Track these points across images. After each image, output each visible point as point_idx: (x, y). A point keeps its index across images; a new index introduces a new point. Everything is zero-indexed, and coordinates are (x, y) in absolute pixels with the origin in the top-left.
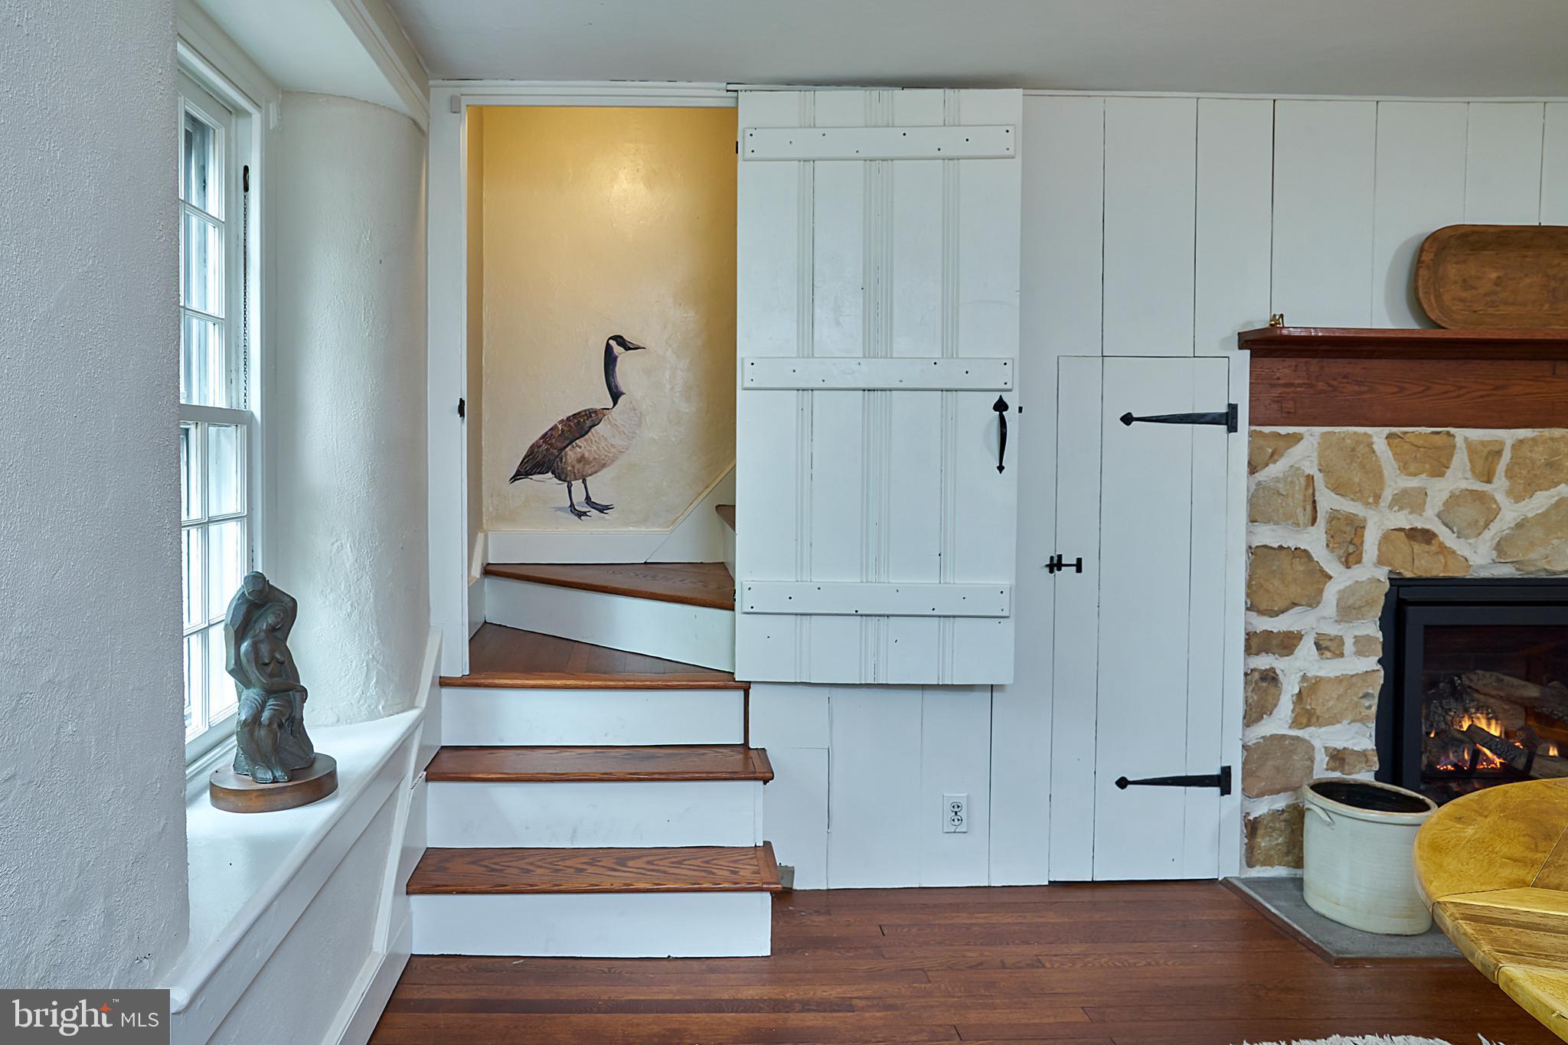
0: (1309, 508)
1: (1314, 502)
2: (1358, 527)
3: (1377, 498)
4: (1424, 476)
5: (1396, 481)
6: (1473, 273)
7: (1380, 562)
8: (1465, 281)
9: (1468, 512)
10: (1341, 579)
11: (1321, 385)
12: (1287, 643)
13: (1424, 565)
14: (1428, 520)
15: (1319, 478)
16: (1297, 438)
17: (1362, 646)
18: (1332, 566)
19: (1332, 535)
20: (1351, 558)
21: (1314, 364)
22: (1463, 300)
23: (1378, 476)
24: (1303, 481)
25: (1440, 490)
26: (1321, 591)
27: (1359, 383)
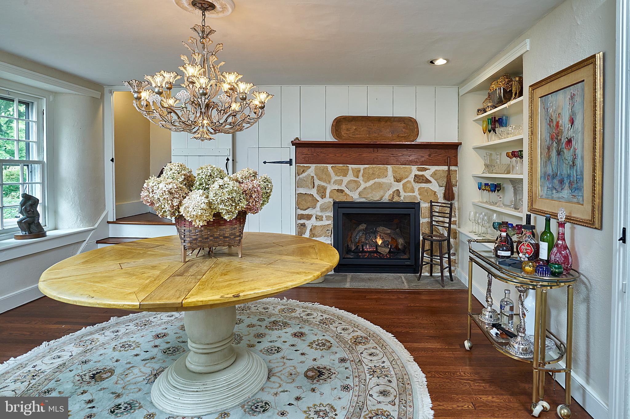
0: (312, 184)
1: (314, 183)
2: (325, 189)
3: (330, 182)
4: (341, 176)
5: (334, 178)
6: (349, 127)
7: (330, 197)
8: (347, 129)
9: (353, 185)
10: (321, 201)
11: (315, 154)
12: (309, 217)
13: (341, 198)
14: (343, 187)
15: (315, 177)
16: (310, 167)
17: (328, 218)
18: (319, 198)
19: (318, 191)
20: (323, 197)
21: (313, 149)
22: (347, 134)
23: (329, 176)
24: (310, 177)
25: (346, 180)
26: (316, 205)
27: (325, 154)
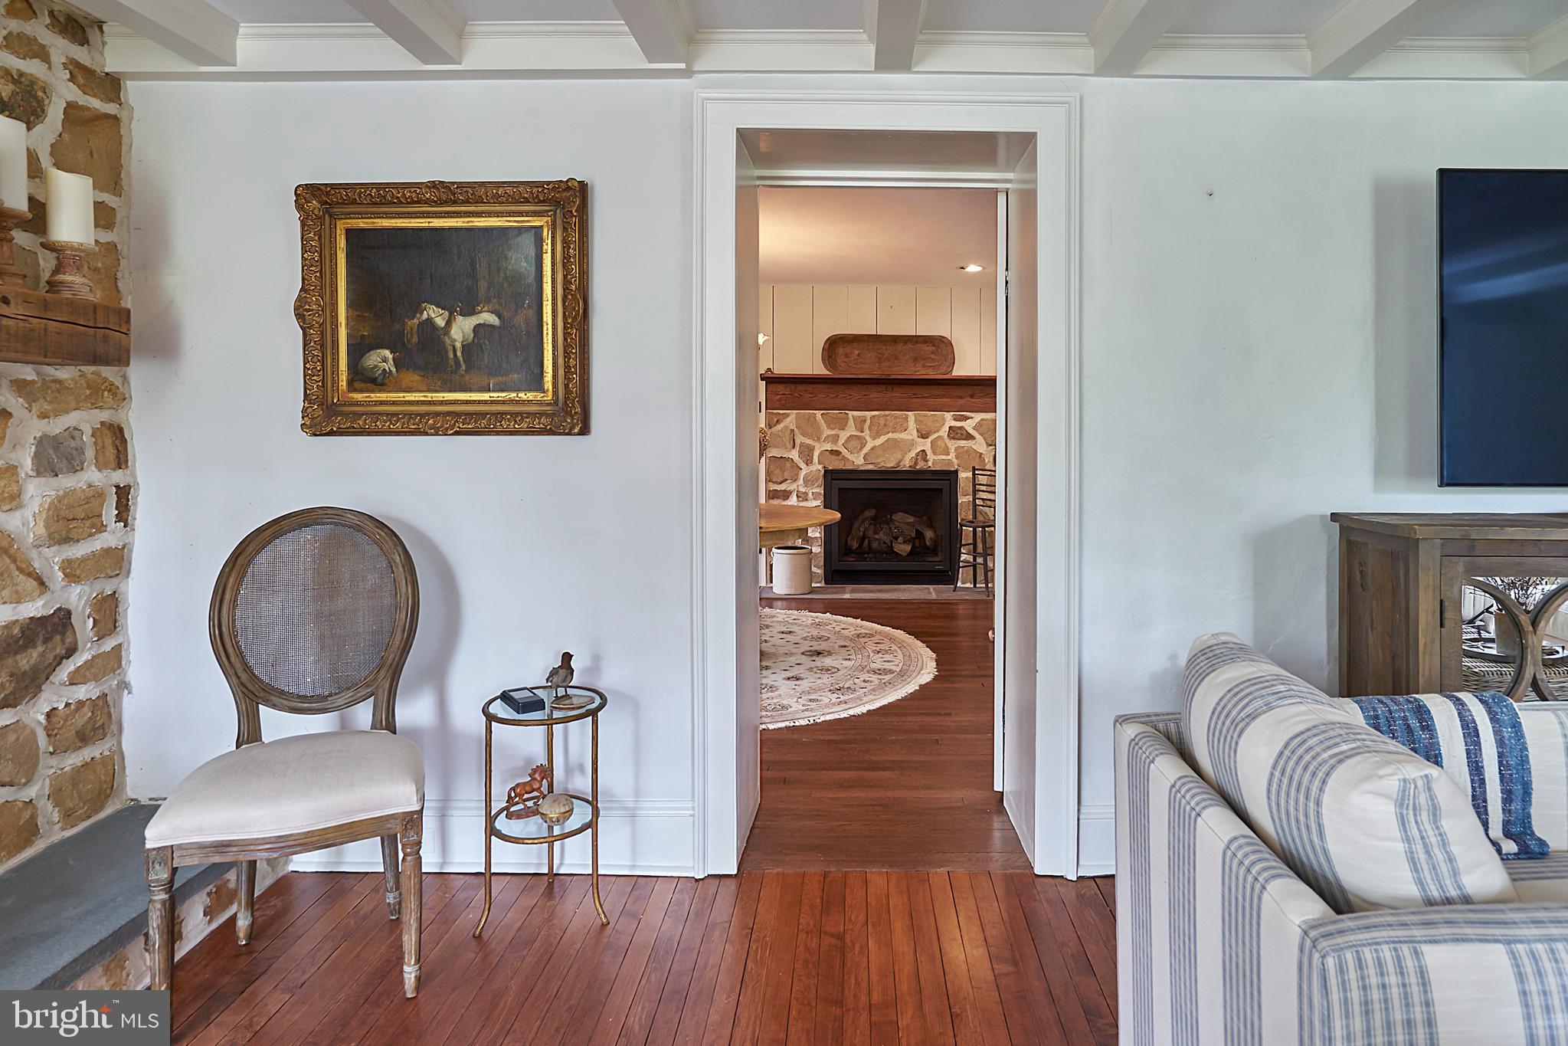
0: (792, 442)
1: (794, 440)
2: (811, 449)
3: (819, 439)
4: (837, 430)
5: (827, 432)
6: (849, 351)
7: (819, 463)
8: (846, 355)
9: (854, 443)
10: (805, 470)
11: (796, 395)
12: (786, 495)
13: (835, 464)
14: (839, 447)
15: (796, 430)
16: (788, 415)
17: (816, 496)
18: (802, 465)
19: (800, 453)
20: (809, 462)
21: (793, 386)
22: (845, 362)
23: (818, 428)
24: (789, 431)
25: (844, 436)
26: (797, 475)
27: (811, 394)
